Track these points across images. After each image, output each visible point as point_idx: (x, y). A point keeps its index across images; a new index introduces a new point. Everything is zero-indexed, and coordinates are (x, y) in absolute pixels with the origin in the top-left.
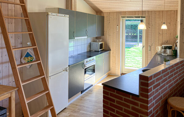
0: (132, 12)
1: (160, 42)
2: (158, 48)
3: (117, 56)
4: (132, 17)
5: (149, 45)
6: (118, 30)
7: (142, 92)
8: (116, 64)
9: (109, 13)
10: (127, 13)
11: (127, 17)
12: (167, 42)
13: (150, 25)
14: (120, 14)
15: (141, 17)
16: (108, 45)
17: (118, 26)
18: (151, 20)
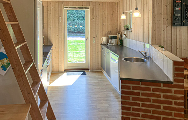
0: (76, 2)
1: (104, 33)
2: (103, 38)
3: (60, 51)
4: (76, 8)
5: (94, 36)
6: (60, 22)
7: (176, 78)
8: (60, 60)
9: (49, 3)
10: (70, 3)
11: (70, 8)
12: (110, 33)
13: (94, 16)
14: (63, 4)
15: (84, 8)
16: (49, 40)
17: (60, 17)
18: (95, 11)
